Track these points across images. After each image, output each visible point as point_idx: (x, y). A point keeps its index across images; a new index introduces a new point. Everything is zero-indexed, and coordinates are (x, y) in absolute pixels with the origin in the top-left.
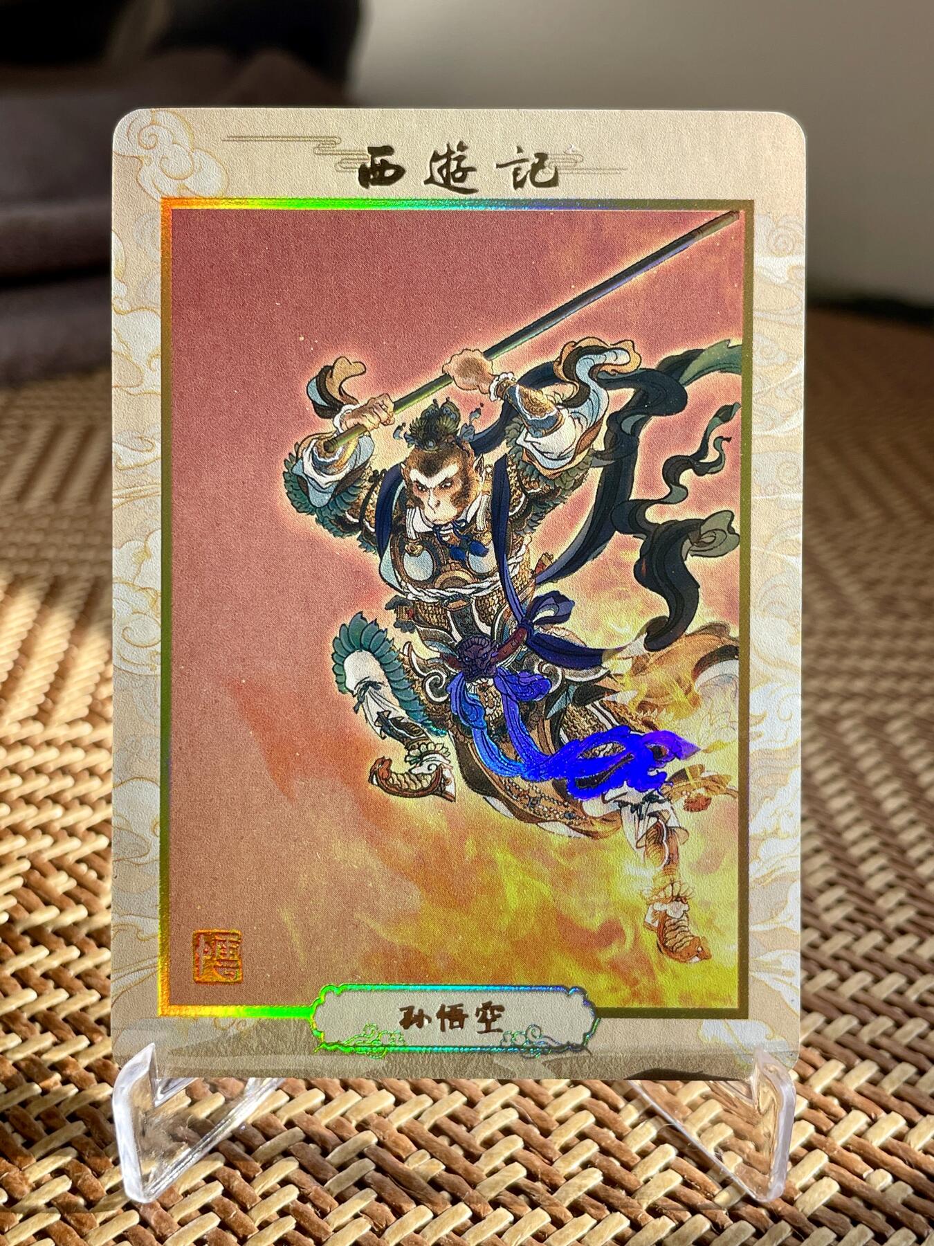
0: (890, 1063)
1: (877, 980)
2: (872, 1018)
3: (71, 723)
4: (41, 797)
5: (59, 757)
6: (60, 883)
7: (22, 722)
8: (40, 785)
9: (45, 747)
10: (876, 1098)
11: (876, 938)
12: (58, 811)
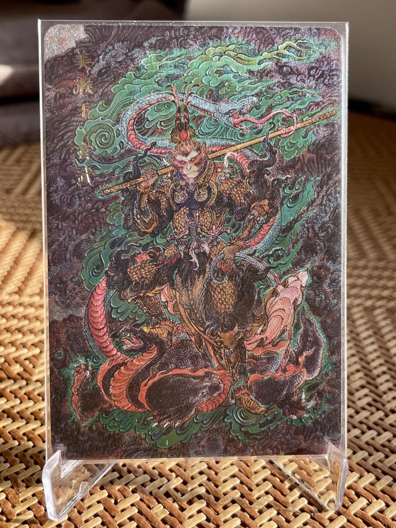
0: (381, 476)
1: (379, 434)
2: (375, 452)
3: (31, 296)
4: (14, 329)
5: (24, 311)
6: (16, 369)
7: (10, 294)
8: (14, 323)
9: (19, 306)
10: (373, 492)
11: (381, 414)
12: (20, 336)
